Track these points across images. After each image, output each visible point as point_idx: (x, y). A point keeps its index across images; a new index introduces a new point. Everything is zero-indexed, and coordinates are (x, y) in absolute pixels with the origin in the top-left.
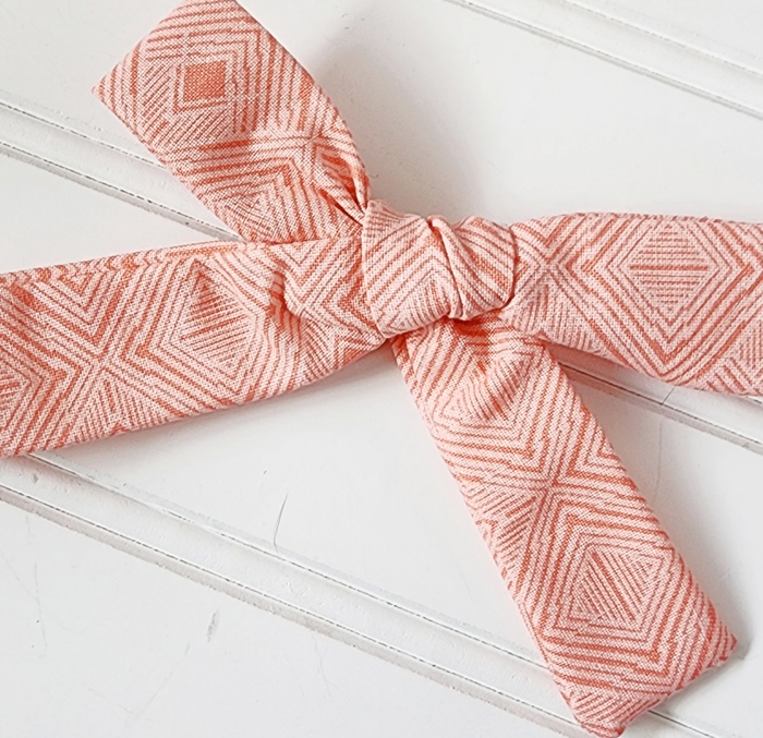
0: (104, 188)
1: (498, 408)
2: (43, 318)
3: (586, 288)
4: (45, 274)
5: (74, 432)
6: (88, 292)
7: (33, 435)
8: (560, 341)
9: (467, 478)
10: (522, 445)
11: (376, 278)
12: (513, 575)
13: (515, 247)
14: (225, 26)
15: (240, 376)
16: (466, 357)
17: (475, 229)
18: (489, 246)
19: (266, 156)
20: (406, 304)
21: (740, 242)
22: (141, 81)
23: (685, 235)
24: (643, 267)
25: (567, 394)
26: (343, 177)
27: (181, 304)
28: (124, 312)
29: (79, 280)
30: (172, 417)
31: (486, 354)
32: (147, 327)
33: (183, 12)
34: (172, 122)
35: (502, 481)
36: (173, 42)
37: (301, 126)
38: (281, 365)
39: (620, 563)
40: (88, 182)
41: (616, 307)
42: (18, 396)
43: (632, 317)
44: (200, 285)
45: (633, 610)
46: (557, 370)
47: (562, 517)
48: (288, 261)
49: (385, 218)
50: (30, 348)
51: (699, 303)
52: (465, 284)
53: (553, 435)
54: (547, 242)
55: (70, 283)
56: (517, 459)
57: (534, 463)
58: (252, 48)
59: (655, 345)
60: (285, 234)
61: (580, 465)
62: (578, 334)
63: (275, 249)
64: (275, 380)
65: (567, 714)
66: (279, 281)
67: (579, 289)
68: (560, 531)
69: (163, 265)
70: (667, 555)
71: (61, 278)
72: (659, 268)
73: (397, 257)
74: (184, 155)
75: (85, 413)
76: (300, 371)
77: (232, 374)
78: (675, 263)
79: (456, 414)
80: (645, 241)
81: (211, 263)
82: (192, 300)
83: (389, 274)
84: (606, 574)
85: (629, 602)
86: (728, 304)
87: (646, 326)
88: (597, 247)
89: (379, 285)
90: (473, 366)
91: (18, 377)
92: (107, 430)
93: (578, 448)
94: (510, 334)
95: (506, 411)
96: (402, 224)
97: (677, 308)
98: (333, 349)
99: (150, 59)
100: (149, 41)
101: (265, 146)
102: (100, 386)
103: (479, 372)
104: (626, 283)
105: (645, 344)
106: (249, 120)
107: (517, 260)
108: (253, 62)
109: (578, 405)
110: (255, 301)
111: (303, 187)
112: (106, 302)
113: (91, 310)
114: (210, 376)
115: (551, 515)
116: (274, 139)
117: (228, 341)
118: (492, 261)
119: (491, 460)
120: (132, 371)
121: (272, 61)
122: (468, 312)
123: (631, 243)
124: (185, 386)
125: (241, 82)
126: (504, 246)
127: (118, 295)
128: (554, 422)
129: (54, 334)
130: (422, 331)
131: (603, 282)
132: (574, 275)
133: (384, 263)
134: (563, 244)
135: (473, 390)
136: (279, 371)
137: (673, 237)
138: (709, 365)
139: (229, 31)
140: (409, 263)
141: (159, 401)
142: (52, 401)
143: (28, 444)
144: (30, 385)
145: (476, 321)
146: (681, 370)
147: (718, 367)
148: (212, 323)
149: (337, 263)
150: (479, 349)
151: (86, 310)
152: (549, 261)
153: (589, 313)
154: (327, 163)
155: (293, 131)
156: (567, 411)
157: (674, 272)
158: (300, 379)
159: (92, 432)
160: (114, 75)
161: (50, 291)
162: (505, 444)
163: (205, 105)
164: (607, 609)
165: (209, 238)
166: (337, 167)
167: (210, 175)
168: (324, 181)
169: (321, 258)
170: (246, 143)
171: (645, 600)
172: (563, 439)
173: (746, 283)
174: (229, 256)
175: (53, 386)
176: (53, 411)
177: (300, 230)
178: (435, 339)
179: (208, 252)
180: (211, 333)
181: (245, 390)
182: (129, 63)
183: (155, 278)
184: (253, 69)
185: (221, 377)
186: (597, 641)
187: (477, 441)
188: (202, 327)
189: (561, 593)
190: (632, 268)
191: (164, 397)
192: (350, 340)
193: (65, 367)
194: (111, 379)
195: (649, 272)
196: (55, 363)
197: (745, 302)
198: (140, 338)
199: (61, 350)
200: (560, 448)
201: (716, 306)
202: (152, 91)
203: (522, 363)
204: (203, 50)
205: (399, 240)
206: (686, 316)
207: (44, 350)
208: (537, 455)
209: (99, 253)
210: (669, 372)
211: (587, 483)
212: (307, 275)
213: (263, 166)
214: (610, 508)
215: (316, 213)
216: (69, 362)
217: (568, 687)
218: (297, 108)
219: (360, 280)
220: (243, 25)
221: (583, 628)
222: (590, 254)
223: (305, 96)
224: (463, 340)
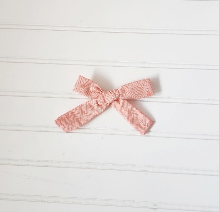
2: (75, 114)
4: (74, 109)
5: (82, 124)
7: (79, 125)
8: (126, 99)
9: (122, 115)
11: (106, 99)
12: (130, 122)
14: (83, 79)
17: (114, 91)
20: (110, 100)
21: (140, 83)
22: (77, 88)
23: (135, 84)
25: (129, 103)
27: (88, 108)
29: (77, 109)
30: (91, 119)
31: (119, 102)
34: (81, 91)
35: (125, 114)
36: (79, 83)
37: (94, 87)
38: (100, 110)
39: (140, 118)
41: (130, 94)
43: (132, 94)
44: (89, 105)
45: (142, 122)
46: (127, 101)
48: (97, 100)
49: (105, 93)
50: (75, 117)
51: (138, 90)
52: (115, 97)
54: (121, 90)
55: (77, 110)
56: (126, 111)
57: (128, 111)
59: (135, 96)
60: (96, 98)
62: (127, 97)
64: (100, 112)
65: (140, 134)
66: (97, 102)
68: (133, 117)
69: (85, 104)
70: (144, 115)
74: (84, 94)
75: (83, 122)
79: (119, 109)
81: (90, 103)
82: (89, 107)
87: (134, 94)
90: (119, 104)
92: (85, 122)
94: (121, 100)
95: (123, 107)
98: (105, 107)
99: (77, 85)
104: (130, 91)
106: (89, 88)
107: (119, 93)
108: (87, 82)
110: (95, 105)
111: (96, 92)
114: (93, 114)
115: (131, 115)
116: (92, 89)
117: (94, 110)
118: (117, 94)
119: (124, 112)
120: (86, 116)
121: (89, 81)
122: (116, 99)
123: (130, 87)
124: (91, 115)
125: (87, 84)
126: (117, 91)
127: (82, 109)
129: (77, 115)
130: (113, 102)
131: (128, 92)
132: (125, 92)
133: (106, 97)
134: (123, 89)
135: (119, 106)
137: (133, 85)
140: (109, 96)
144: (76, 121)
145: (118, 99)
146: (139, 97)
147: (142, 96)
149: (102, 99)
151: (79, 111)
153: (128, 95)
156: (129, 105)
157: (135, 88)
158: (102, 111)
160: (74, 88)
161: (75, 111)
162: (124, 110)
163: (84, 88)
164: (140, 123)
166: (99, 89)
167: (87, 94)
168: (98, 91)
169: (100, 99)
170: (89, 90)
171: (143, 120)
173: (142, 87)
174: (91, 101)
175: (79, 120)
176: (80, 123)
179: (89, 101)
181: (97, 114)
182: (75, 86)
183: (85, 106)
185: (95, 113)
187: (122, 111)
188: (91, 109)
189: (135, 122)
190: (130, 89)
191: (90, 117)
192: (106, 105)
194: (84, 117)
195: (132, 89)
196: (78, 118)
198: (85, 112)
200: (130, 109)
201: (140, 90)
203: (123, 102)
204: (82, 83)
205: (107, 94)
206: (137, 92)
209: (78, 105)
211: (133, 111)
212: (100, 101)
213: (92, 92)
214: (137, 113)
215: (98, 94)
217: (139, 131)
218: (93, 85)
220: (85, 79)
221: (138, 125)
222: (126, 89)
223: (93, 83)
224: (117, 102)
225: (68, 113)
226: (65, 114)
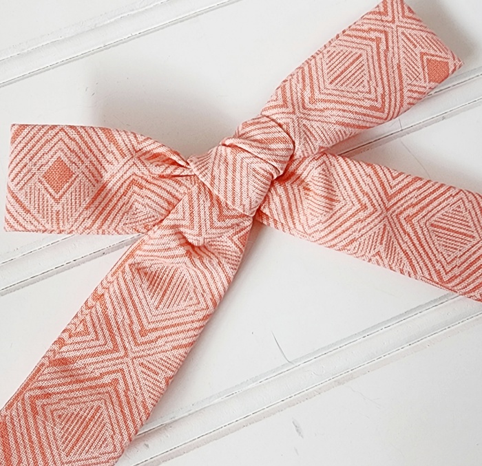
0: (46, 275)
1: (332, 200)
2: (79, 364)
3: (321, 110)
4: (60, 342)
5: (149, 402)
6: (91, 329)
7: (130, 423)
8: (331, 144)
9: (347, 245)
10: (358, 206)
11: (226, 192)
12: (408, 268)
13: (273, 120)
14: (43, 141)
15: (201, 299)
16: (296, 191)
17: (248, 129)
18: (262, 131)
19: (119, 184)
20: (251, 191)
21: (364, 31)
22: (26, 204)
23: (338, 49)
24: (336, 79)
25: (355, 165)
26: (164, 161)
27: (142, 292)
28: (117, 323)
29: (81, 328)
30: (188, 349)
31: (303, 181)
32: (135, 319)
33: (16, 153)
34: (61, 208)
35: (364, 231)
36: (25, 170)
37: (124, 156)
38: (218, 276)
39: (446, 218)
40: (34, 280)
41: (341, 107)
42: (105, 413)
43: (352, 105)
44: (142, 275)
45: (470, 233)
46: (340, 159)
47: (404, 223)
48: (177, 223)
49: (202, 161)
50: (88, 384)
51: (372, 73)
52: (269, 157)
53: (366, 189)
54: (285, 105)
55: (78, 334)
56: (362, 215)
57: (371, 209)
58: (67, 140)
59: (373, 108)
60: (163, 212)
61: (390, 192)
62: (337, 133)
63: (165, 223)
64: (219, 284)
66: (180, 236)
67: (318, 113)
68: (409, 229)
69: (116, 282)
70: (461, 195)
71: (70, 337)
72: (342, 73)
73: (226, 173)
74: (81, 219)
75: (145, 389)
76: (228, 269)
77: (196, 301)
78: (346, 65)
79: (316, 220)
80: (325, 67)
81: (138, 259)
82: (145, 286)
83: (230, 185)
84: (444, 229)
85: (465, 232)
86: (384, 62)
87: (362, 103)
88: (308, 88)
89: (230, 194)
90: (302, 193)
91: (96, 404)
92: (163, 386)
93: (382, 184)
94: (306, 162)
95: (336, 198)
96: (213, 156)
97: (365, 83)
98: (233, 245)
99: (21, 189)
100: (13, 181)
101: (114, 180)
102: (139, 369)
103: (308, 193)
104: (335, 92)
105: (368, 112)
106: (95, 173)
107: (280, 125)
108: (73, 145)
109: (364, 165)
110: (177, 256)
111: (150, 183)
112: (104, 326)
113: (101, 336)
114: (187, 313)
115: (398, 225)
116: (115, 172)
117: (180, 288)
118: (270, 136)
119: (351, 226)
120: (148, 346)
121: (81, 137)
122: (282, 169)
123: (320, 73)
124: (180, 328)
125: (76, 160)
126: (268, 125)
127: (106, 317)
128: (361, 182)
129: (92, 367)
130: (266, 198)
131: (325, 101)
132: (310, 109)
133: (223, 182)
134: (292, 100)
135: (312, 206)
136: (217, 279)
137: (335, 54)
138: (402, 96)
139: (47, 141)
140: (234, 171)
141: (174, 348)
142: (123, 399)
143: (132, 430)
144: (105, 401)
146: (392, 109)
147: (406, 93)
148: (164, 287)
149: (201, 202)
150: (298, 182)
151: (97, 339)
152: (294, 113)
153: (333, 120)
154: (151, 161)
155: (122, 161)
156: (362, 172)
157: (350, 69)
158: (231, 273)
159: (157, 394)
160: (9, 213)
161: (71, 348)
162: (350, 213)
163: (70, 186)
164: (459, 244)
165: (126, 248)
166: (157, 159)
167: (102, 217)
168: (158, 171)
169: (191, 206)
170: (104, 186)
171: (471, 224)
172: (373, 187)
173: (383, 47)
174: (146, 247)
175: (117, 391)
176: (129, 403)
177: (169, 203)
178: (275, 196)
179: (132, 255)
180: (168, 292)
181: (210, 304)
182: (12, 200)
183: (118, 291)
184: (76, 149)
185: (193, 308)
186: (469, 262)
187: (337, 224)
188: (161, 294)
189: (435, 255)
190: (331, 83)
191: (175, 344)
192: (237, 233)
193: (113, 376)
194: (141, 360)
195: (339, 79)
196: (107, 379)
197: (390, 55)
198: (136, 328)
199: (104, 370)
200: (375, 192)
201: (380, 67)
202: (36, 202)
203: (323, 170)
204: (43, 161)
205: (219, 165)
206: (373, 83)
207: (96, 378)
208: (368, 204)
210: (388, 114)
211: (400, 196)
212: (192, 221)
213: (122, 191)
214: (420, 198)
215: (169, 188)
216: (114, 372)
217: (476, 294)
218: (113, 148)
219: (218, 200)
220: (52, 133)
221: (458, 262)
222: (307, 94)
223: (112, 140)
224: (288, 184)
225: (32, 378)
226: (16, 397)
